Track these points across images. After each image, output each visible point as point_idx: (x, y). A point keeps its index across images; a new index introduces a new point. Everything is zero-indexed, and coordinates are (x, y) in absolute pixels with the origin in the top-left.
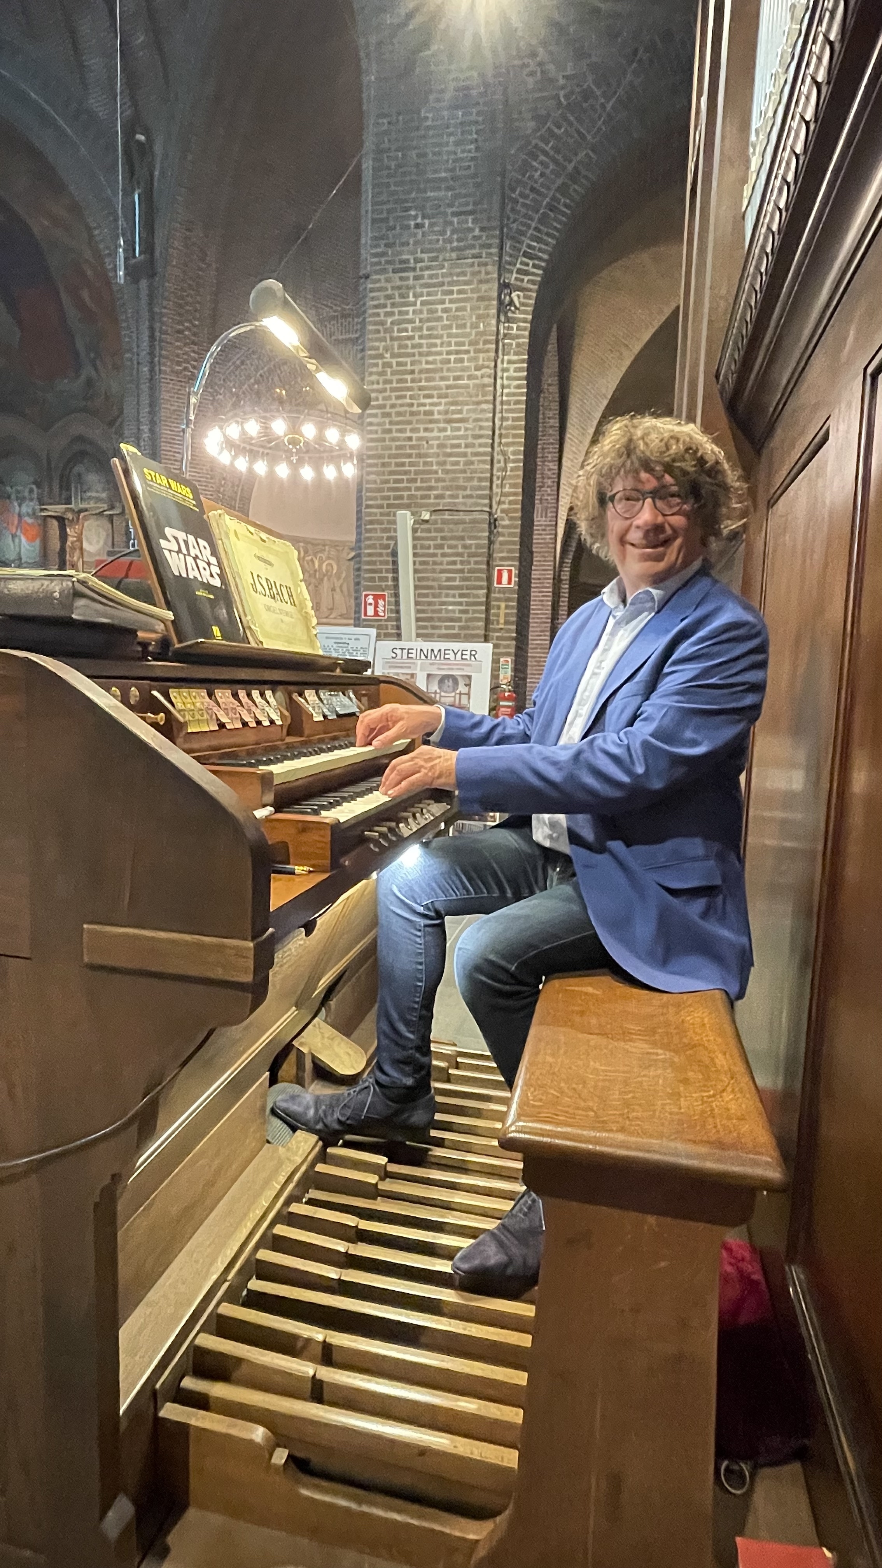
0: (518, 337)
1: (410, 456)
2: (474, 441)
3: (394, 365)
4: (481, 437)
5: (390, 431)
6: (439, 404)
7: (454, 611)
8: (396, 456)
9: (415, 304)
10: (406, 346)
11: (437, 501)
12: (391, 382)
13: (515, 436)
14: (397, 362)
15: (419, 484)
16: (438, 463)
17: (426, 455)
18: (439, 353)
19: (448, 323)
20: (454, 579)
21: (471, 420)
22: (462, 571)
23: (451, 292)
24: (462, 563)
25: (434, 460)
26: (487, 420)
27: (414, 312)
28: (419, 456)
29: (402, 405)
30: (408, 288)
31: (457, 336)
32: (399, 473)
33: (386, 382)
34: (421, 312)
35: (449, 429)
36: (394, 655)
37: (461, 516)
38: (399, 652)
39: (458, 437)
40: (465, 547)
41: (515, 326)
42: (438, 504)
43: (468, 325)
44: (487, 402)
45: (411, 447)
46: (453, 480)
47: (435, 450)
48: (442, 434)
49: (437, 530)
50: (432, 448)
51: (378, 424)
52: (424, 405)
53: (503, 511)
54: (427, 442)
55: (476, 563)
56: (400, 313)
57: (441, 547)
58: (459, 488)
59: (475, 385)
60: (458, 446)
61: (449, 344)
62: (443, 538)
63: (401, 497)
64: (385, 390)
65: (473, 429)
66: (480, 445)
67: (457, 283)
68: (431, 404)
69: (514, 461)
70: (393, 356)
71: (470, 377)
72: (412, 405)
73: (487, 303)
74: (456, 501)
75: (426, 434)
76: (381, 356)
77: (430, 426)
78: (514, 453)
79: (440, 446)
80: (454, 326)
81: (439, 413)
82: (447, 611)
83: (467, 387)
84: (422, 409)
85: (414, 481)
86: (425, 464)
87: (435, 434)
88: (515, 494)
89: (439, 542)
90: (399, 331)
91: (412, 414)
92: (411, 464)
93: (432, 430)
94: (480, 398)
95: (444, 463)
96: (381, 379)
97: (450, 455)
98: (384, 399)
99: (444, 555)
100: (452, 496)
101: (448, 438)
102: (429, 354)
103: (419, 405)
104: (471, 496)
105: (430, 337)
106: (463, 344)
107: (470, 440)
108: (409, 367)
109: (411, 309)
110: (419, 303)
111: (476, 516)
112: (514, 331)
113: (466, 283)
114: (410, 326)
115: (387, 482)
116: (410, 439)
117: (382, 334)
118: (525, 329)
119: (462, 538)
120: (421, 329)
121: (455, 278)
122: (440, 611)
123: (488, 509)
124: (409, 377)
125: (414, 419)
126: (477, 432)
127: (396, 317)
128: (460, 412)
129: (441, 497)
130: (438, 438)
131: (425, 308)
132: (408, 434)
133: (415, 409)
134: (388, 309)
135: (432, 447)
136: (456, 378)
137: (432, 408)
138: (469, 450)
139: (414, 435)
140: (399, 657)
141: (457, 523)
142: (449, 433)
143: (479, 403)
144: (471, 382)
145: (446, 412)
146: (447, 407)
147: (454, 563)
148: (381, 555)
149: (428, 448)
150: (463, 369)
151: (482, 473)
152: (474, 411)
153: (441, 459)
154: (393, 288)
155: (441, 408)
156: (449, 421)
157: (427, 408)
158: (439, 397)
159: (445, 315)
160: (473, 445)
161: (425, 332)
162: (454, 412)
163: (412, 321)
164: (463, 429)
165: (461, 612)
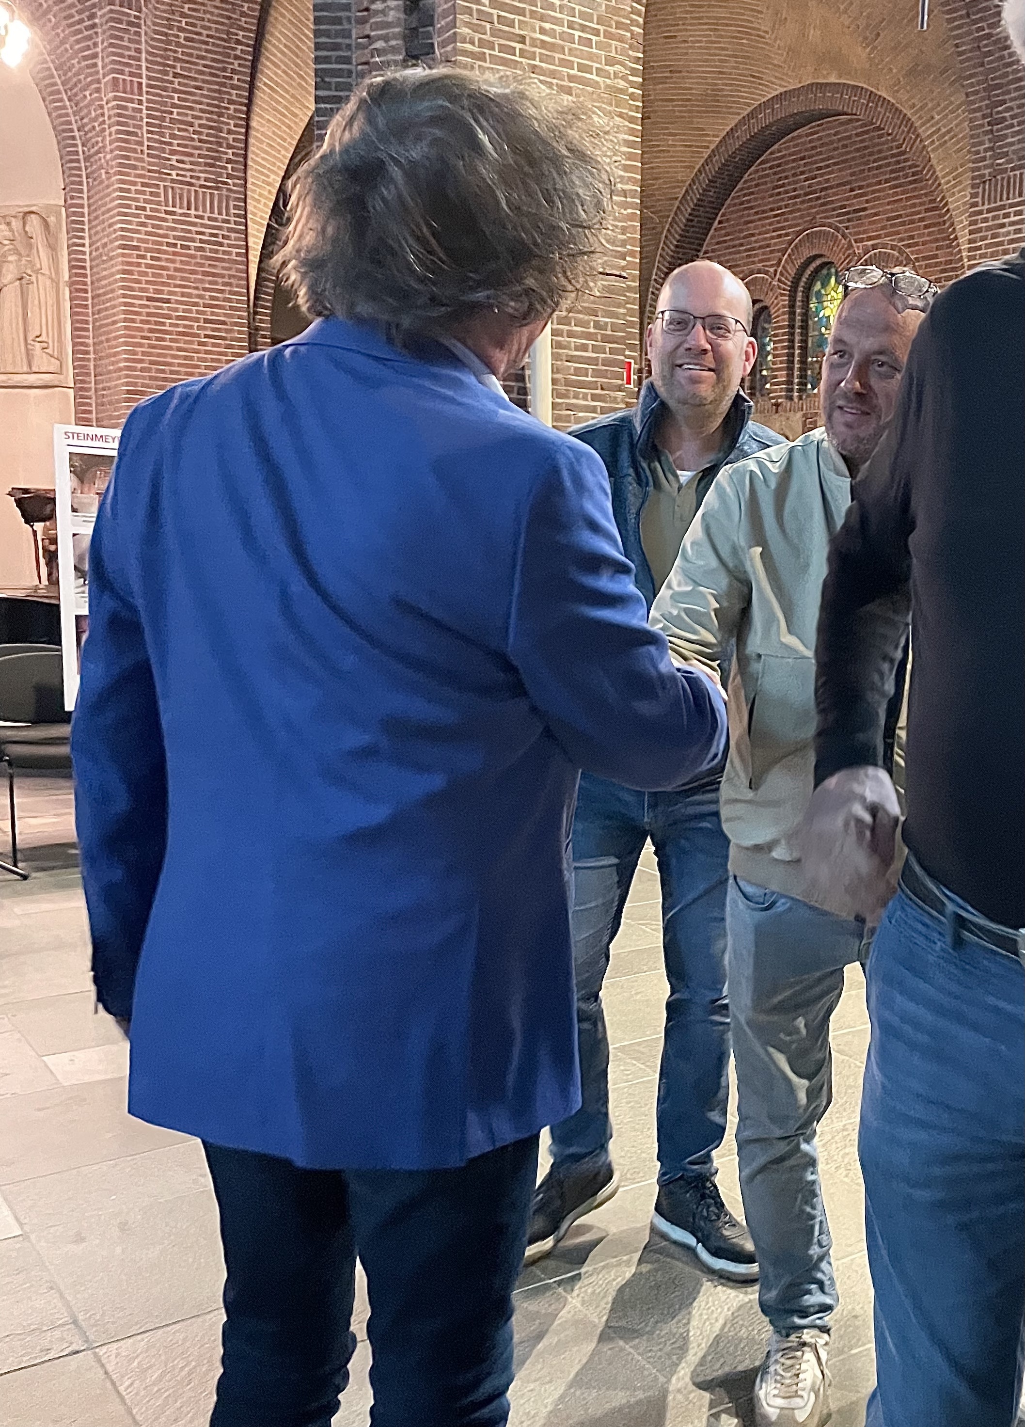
12: (491, 46)
18: (560, 22)
20: (585, 373)
22: (595, 361)
24: (595, 349)
33: (483, 43)
40: (597, 325)
55: (612, 351)
71: (599, 72)
83: (598, 84)
96: (476, 37)
102: (543, 18)
106: (590, 18)
108: (517, 30)
119: (595, 313)
124: (517, 46)
144: (601, 80)
147: (584, 348)
150: (591, 57)
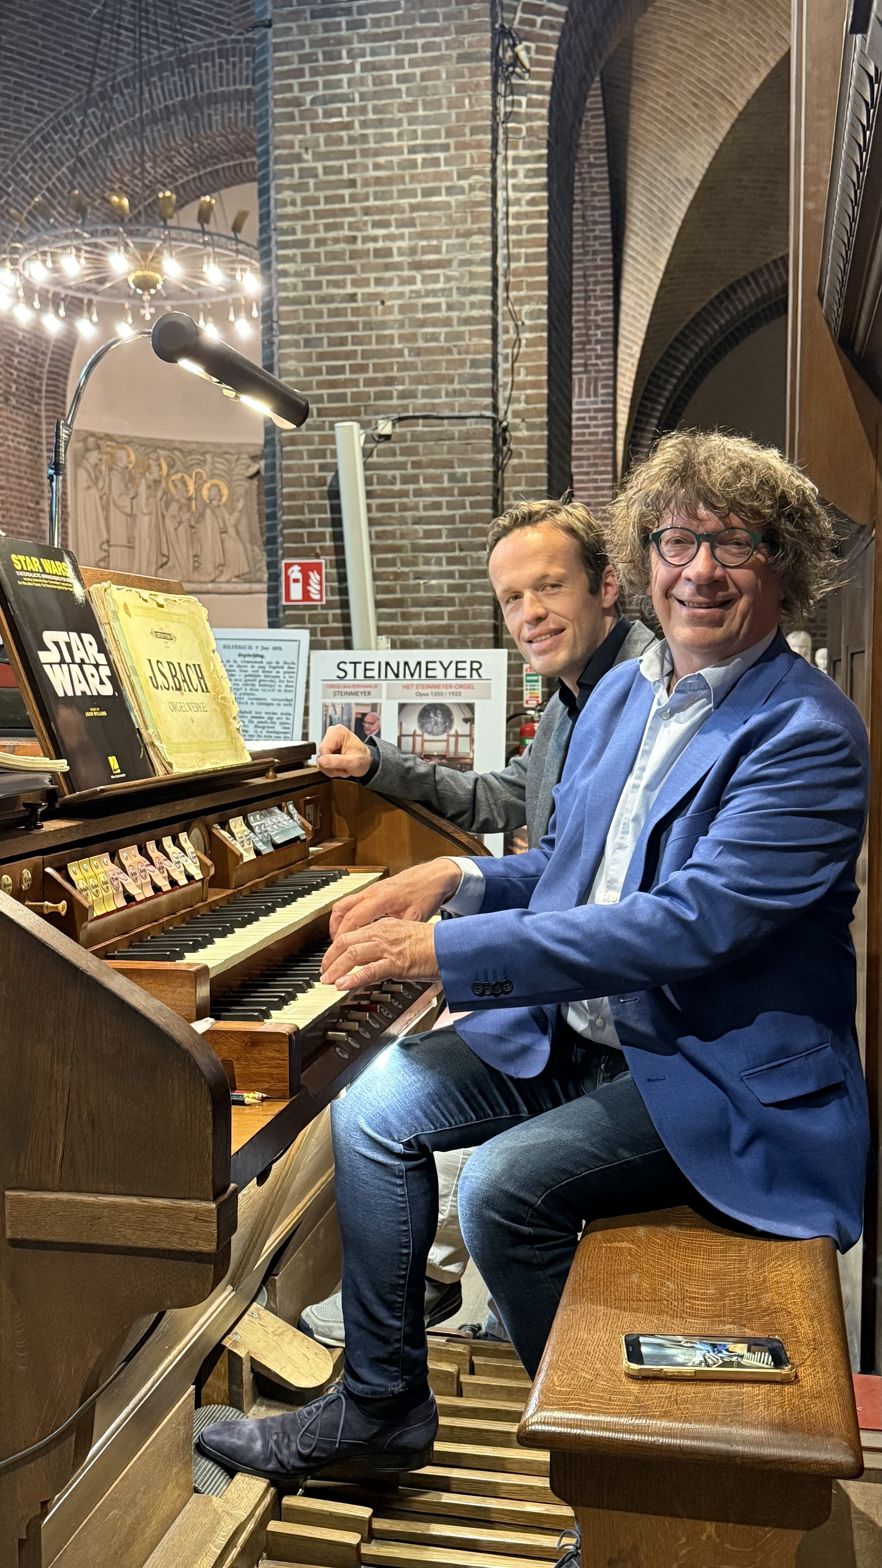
0: (530, 117)
1: (352, 326)
2: (463, 299)
3: (320, 171)
4: (473, 291)
5: (317, 285)
6: (401, 237)
7: (440, 588)
8: (329, 327)
9: (350, 68)
10: (340, 141)
11: (404, 402)
12: (316, 201)
13: (531, 286)
14: (325, 168)
15: (371, 374)
16: (402, 338)
17: (383, 325)
18: (398, 151)
19: (410, 99)
20: (438, 534)
21: (455, 263)
22: (451, 520)
23: (413, 49)
25: (395, 332)
26: (482, 262)
27: (350, 82)
28: (369, 326)
29: (336, 241)
30: (340, 42)
31: (425, 120)
32: (335, 356)
33: (306, 201)
34: (362, 82)
35: (419, 278)
36: (342, 674)
37: (446, 426)
38: (350, 668)
39: (434, 293)
40: (453, 478)
41: (524, 100)
42: (405, 408)
43: (444, 102)
44: (480, 232)
45: (356, 312)
46: (427, 365)
47: (396, 316)
48: (407, 289)
49: (405, 452)
50: (391, 313)
51: (297, 274)
52: (375, 239)
53: (516, 414)
54: (383, 303)
55: (474, 505)
56: (327, 85)
57: (414, 479)
58: (441, 379)
59: (462, 205)
60: (436, 307)
61: (414, 135)
62: (416, 465)
63: (342, 398)
64: (305, 216)
65: (460, 278)
66: (473, 306)
67: (422, 33)
68: (386, 238)
69: (533, 329)
70: (317, 157)
71: (450, 191)
72: (354, 239)
73: (473, 65)
74: (436, 401)
75: (380, 289)
76: (298, 158)
77: (388, 275)
78: (531, 315)
79: (403, 309)
80: (420, 103)
81: (401, 252)
82: (428, 588)
83: (448, 205)
84: (371, 246)
85: (363, 368)
86: (380, 339)
87: (395, 288)
88: (535, 385)
89: (410, 471)
90: (328, 114)
91: (354, 255)
92: (357, 341)
93: (389, 282)
94: (469, 225)
95: (413, 337)
96: (298, 197)
97: (423, 323)
98: (306, 230)
99: (418, 493)
100: (426, 394)
101: (418, 294)
102: (377, 153)
103: (366, 239)
104: (461, 393)
105: (380, 123)
106: (436, 134)
107: (455, 297)
108: (346, 176)
109: (344, 77)
110: (358, 68)
111: (471, 425)
112: (523, 109)
113: (437, 32)
114: (344, 107)
115: (318, 371)
116: (353, 297)
117: (298, 122)
118: (541, 104)
119: (449, 464)
120: (363, 110)
121: (418, 24)
122: (416, 589)
123: (489, 413)
124: (346, 192)
125: (357, 263)
126: (466, 284)
127: (320, 92)
128: (437, 250)
129: (411, 395)
130: (401, 295)
131: (369, 76)
132: (350, 290)
133: (359, 246)
134: (307, 79)
135: (389, 311)
136: (427, 193)
137: (389, 244)
138: (454, 314)
139: (360, 291)
140: (350, 675)
141: (440, 438)
142: (418, 286)
143: (468, 234)
144: (452, 199)
145: (413, 251)
146: (413, 243)
147: (437, 506)
148: (310, 496)
149: (384, 313)
150: (439, 177)
151: (477, 352)
152: (461, 247)
153: (407, 330)
154: (314, 44)
155: (404, 244)
156: (418, 266)
157: (380, 244)
158: (401, 224)
159: (403, 87)
160: (461, 307)
161: (371, 116)
162: (425, 251)
163: (346, 98)
164: (442, 279)
165: (452, 588)
